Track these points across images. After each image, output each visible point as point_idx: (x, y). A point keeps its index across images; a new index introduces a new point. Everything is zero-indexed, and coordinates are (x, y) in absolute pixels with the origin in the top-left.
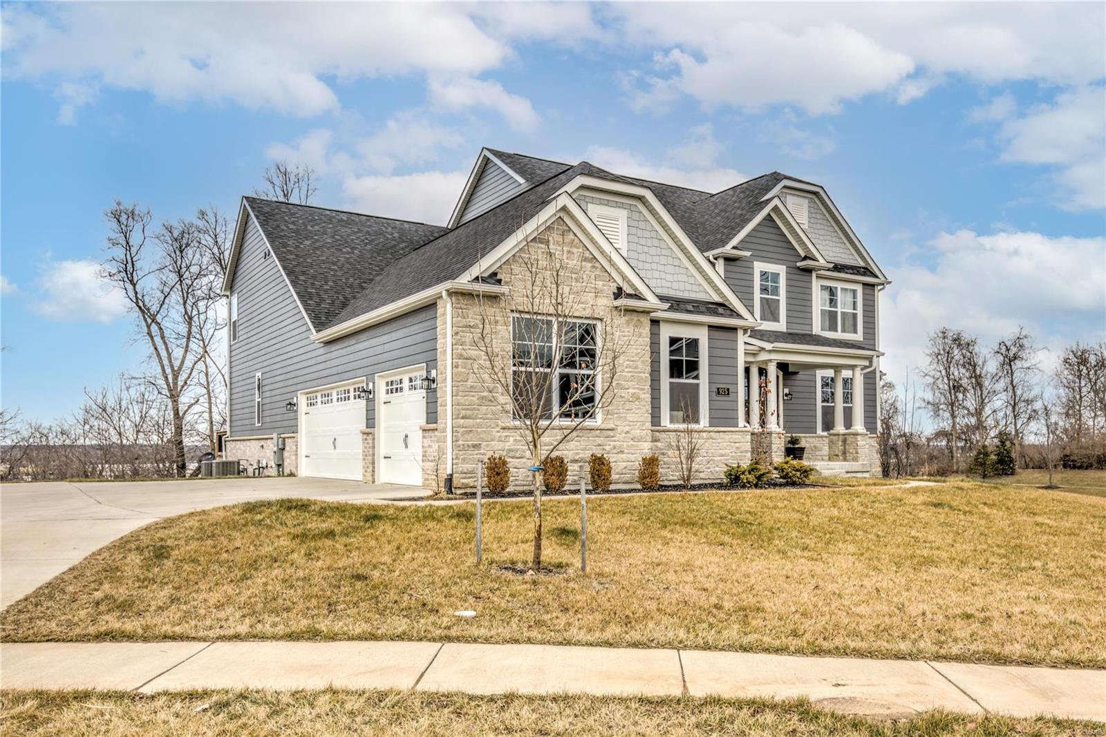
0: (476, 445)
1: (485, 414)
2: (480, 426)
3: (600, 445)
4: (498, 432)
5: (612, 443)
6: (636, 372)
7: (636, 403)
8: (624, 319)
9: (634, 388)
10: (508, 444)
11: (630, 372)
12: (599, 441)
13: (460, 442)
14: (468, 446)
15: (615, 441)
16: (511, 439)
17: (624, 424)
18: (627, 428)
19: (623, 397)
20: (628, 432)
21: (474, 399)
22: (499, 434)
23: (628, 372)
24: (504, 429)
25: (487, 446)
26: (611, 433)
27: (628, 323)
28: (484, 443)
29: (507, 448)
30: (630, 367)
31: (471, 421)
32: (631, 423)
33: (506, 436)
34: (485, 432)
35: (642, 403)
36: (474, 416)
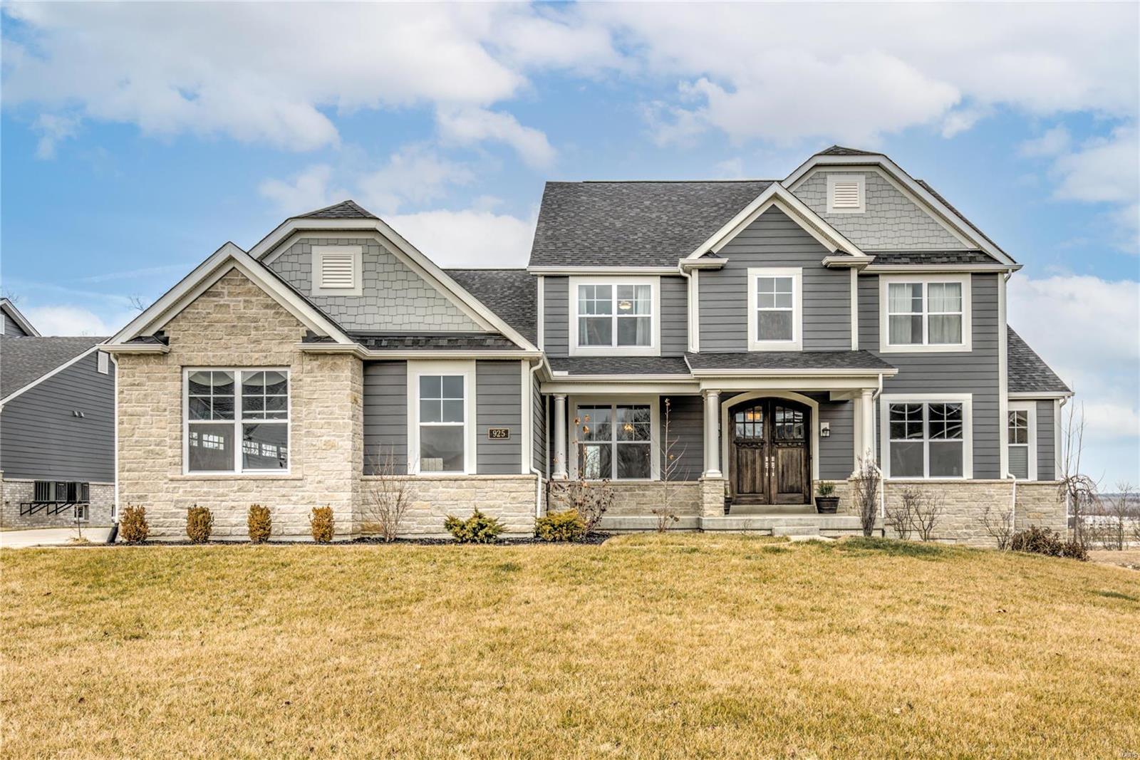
0: (141, 496)
1: (152, 467)
2: (145, 478)
3: (284, 496)
4: (165, 483)
5: (300, 494)
6: (333, 419)
7: (333, 451)
8: (315, 363)
9: (328, 436)
10: (177, 495)
11: (324, 419)
12: (283, 491)
13: (126, 494)
14: (133, 497)
15: (303, 491)
16: (181, 490)
17: (316, 473)
18: (319, 478)
19: (315, 445)
20: (320, 482)
21: (140, 453)
22: (166, 486)
23: (320, 419)
24: (172, 480)
25: (154, 497)
26: (299, 483)
27: (321, 367)
28: (151, 494)
29: (175, 498)
30: (324, 413)
31: (137, 473)
32: (325, 473)
33: (175, 488)
34: (152, 484)
35: (340, 451)
36: (139, 469)
